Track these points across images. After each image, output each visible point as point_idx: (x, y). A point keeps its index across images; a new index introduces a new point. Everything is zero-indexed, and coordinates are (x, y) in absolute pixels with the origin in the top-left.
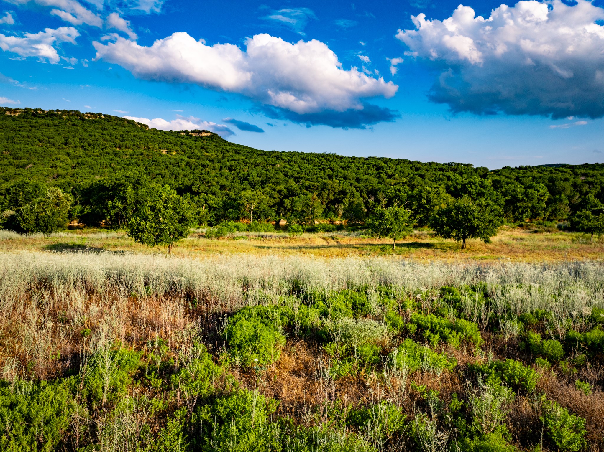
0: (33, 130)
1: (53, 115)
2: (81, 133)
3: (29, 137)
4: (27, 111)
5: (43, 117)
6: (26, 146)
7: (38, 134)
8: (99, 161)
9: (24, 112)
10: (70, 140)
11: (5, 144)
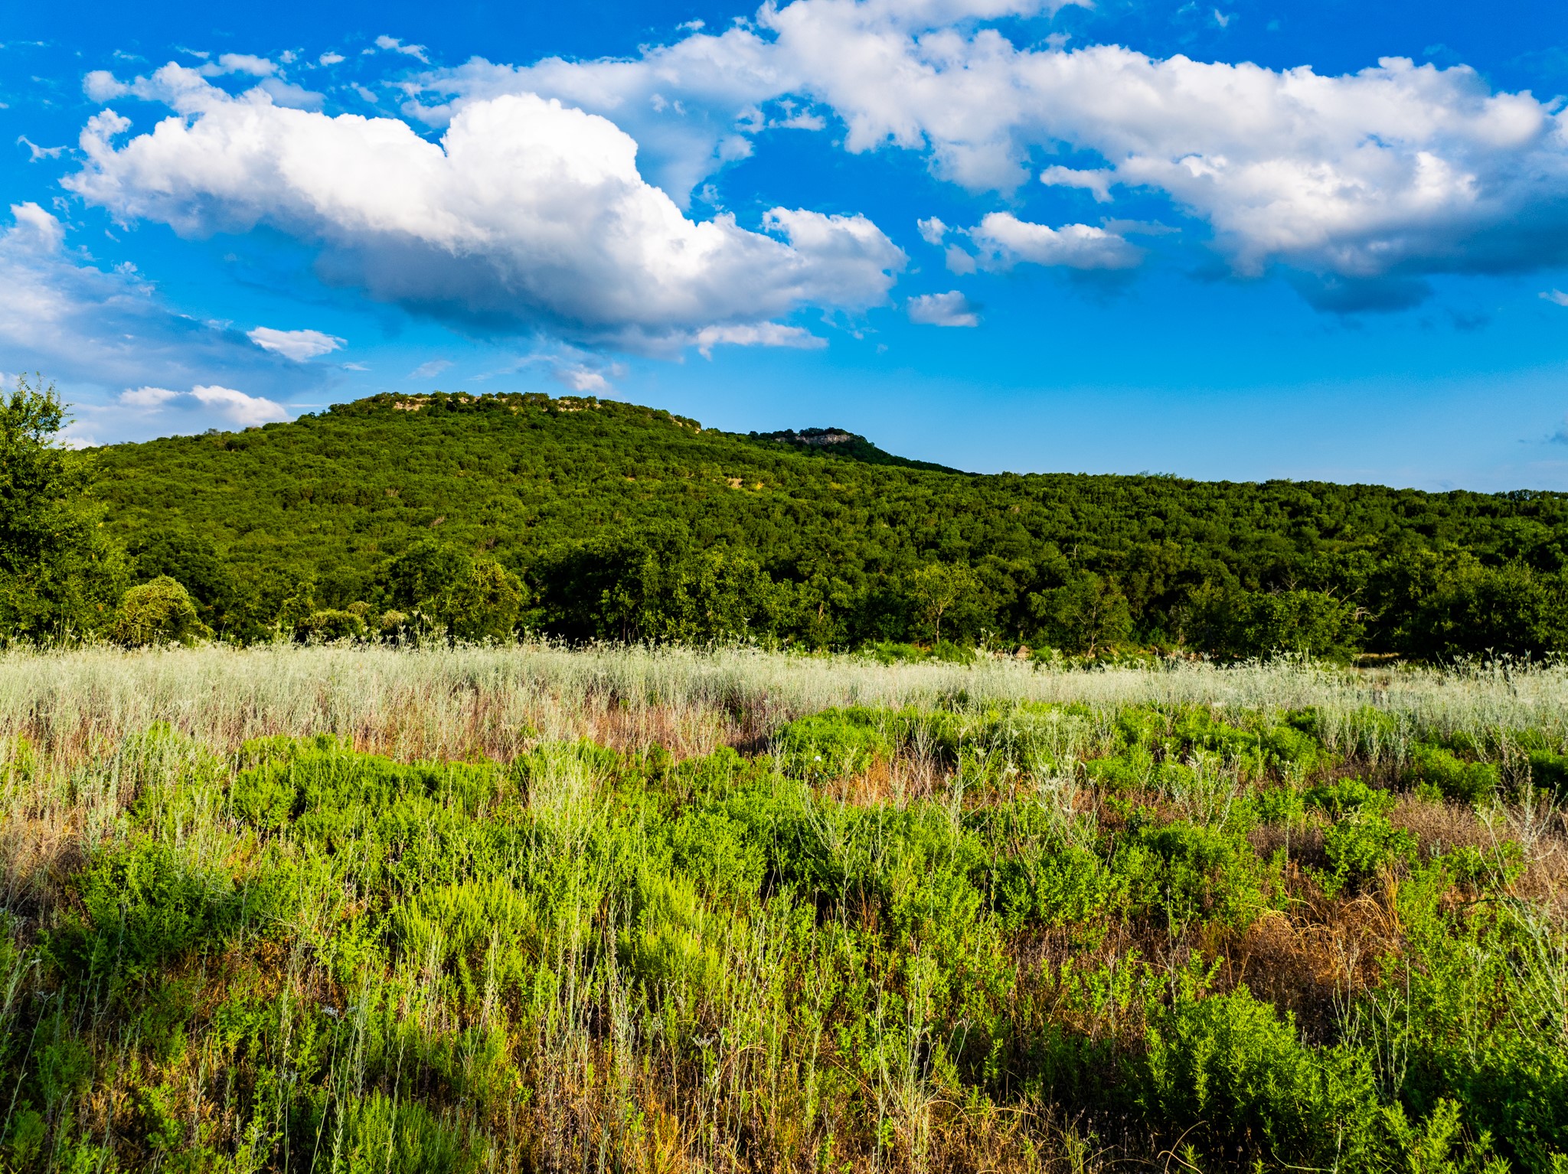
0: (449, 440)
1: (490, 405)
2: (549, 445)
3: (438, 458)
4: (436, 399)
5: (470, 412)
6: (433, 476)
7: (459, 450)
8: (587, 507)
9: (432, 403)
10: (526, 461)
11: (391, 473)
